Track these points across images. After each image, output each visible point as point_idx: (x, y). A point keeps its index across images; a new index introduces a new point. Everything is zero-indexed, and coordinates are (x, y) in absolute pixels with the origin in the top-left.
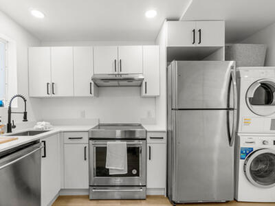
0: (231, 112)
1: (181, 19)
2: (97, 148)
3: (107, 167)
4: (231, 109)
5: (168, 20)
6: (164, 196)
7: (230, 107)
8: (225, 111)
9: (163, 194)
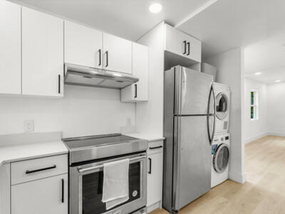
0: (210, 117)
1: (176, 26)
2: (84, 176)
3: (103, 201)
4: (210, 115)
5: (166, 22)
6: (159, 208)
7: (210, 113)
8: (206, 116)
9: (158, 207)
